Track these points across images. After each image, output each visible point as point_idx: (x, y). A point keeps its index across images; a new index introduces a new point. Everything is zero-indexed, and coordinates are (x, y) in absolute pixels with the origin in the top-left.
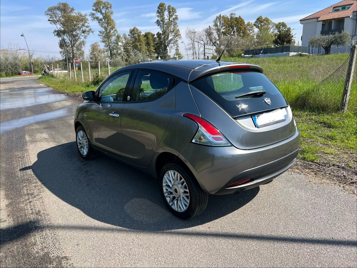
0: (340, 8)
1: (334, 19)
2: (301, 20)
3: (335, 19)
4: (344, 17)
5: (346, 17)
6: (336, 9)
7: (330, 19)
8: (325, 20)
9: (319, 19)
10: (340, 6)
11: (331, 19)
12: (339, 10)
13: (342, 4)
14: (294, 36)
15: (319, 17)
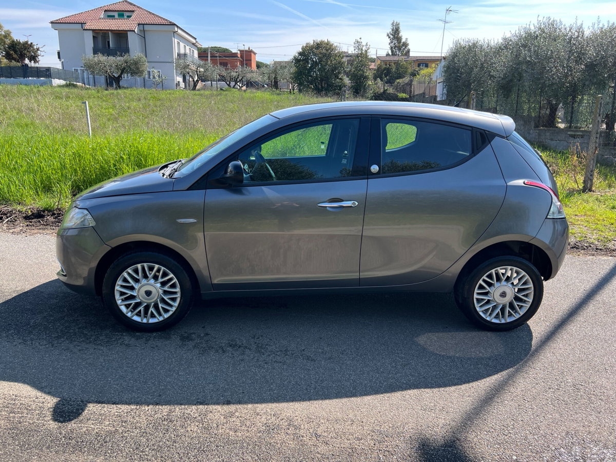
0: (116, 14)
1: (111, 31)
2: (52, 23)
3: (113, 30)
4: (127, 31)
5: (129, 31)
6: (110, 13)
7: (104, 30)
8: (97, 30)
9: (87, 27)
10: (115, 11)
11: (106, 30)
12: (114, 16)
13: (117, 8)
14: (40, 49)
15: (85, 23)
